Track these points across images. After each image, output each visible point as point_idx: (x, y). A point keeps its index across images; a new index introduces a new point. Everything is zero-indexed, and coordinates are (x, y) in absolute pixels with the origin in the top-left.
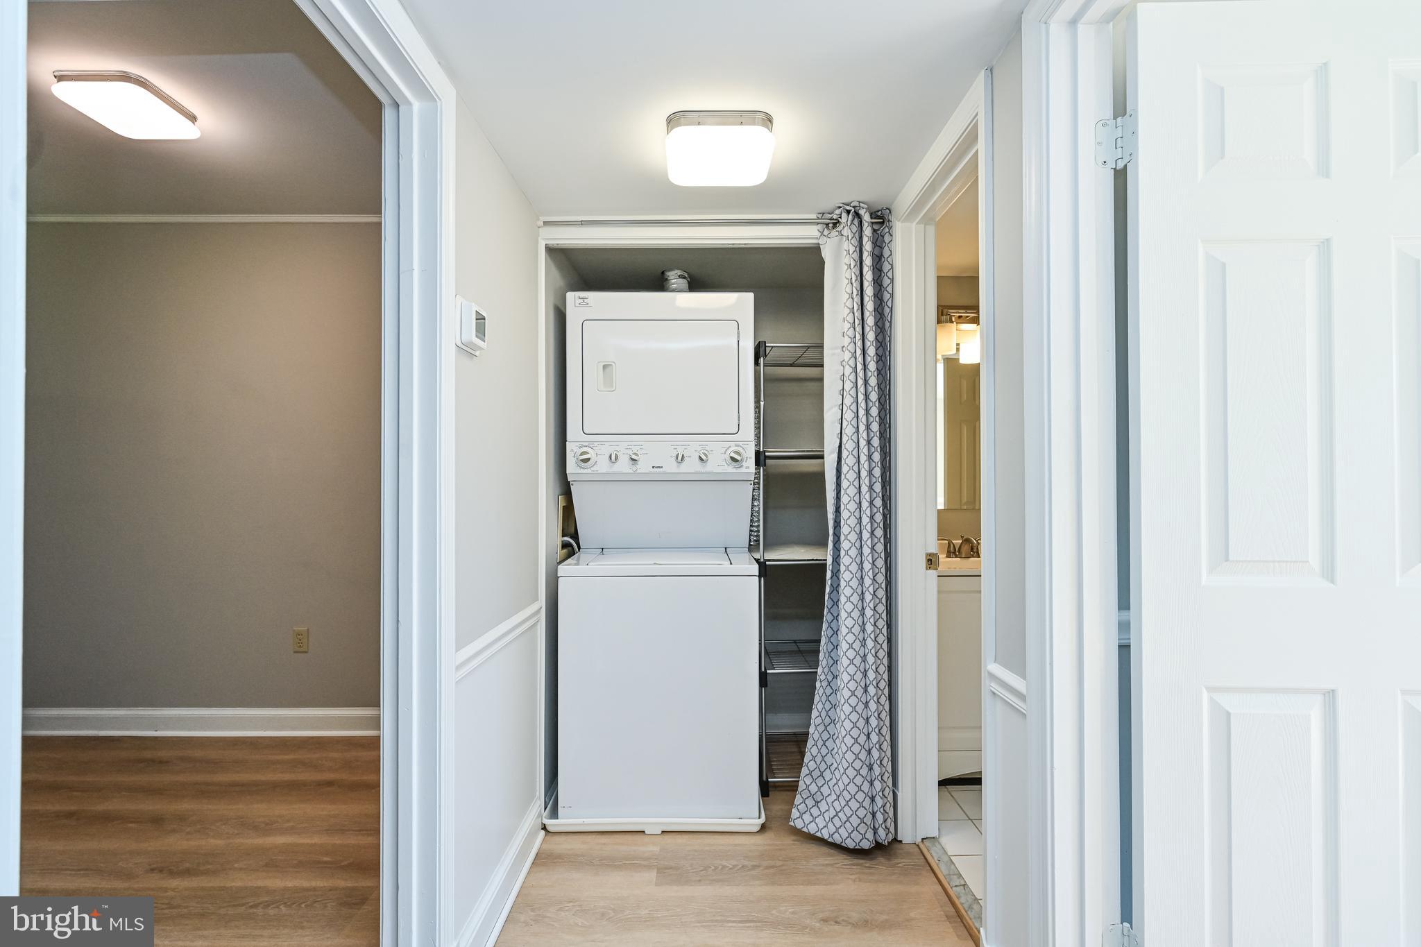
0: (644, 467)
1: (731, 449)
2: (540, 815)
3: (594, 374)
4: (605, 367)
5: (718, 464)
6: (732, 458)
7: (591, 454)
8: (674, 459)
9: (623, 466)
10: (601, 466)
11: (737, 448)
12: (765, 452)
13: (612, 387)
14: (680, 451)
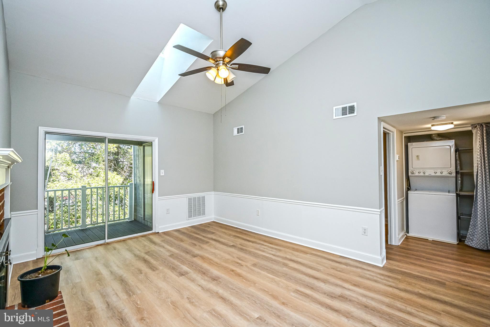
0: (427, 174)
1: (449, 171)
2: (405, 233)
3: (415, 158)
4: (417, 156)
5: (445, 173)
6: (449, 173)
7: (414, 172)
8: (434, 173)
9: (422, 174)
10: (417, 174)
11: (451, 171)
12: (459, 171)
13: (419, 159)
14: (436, 171)
